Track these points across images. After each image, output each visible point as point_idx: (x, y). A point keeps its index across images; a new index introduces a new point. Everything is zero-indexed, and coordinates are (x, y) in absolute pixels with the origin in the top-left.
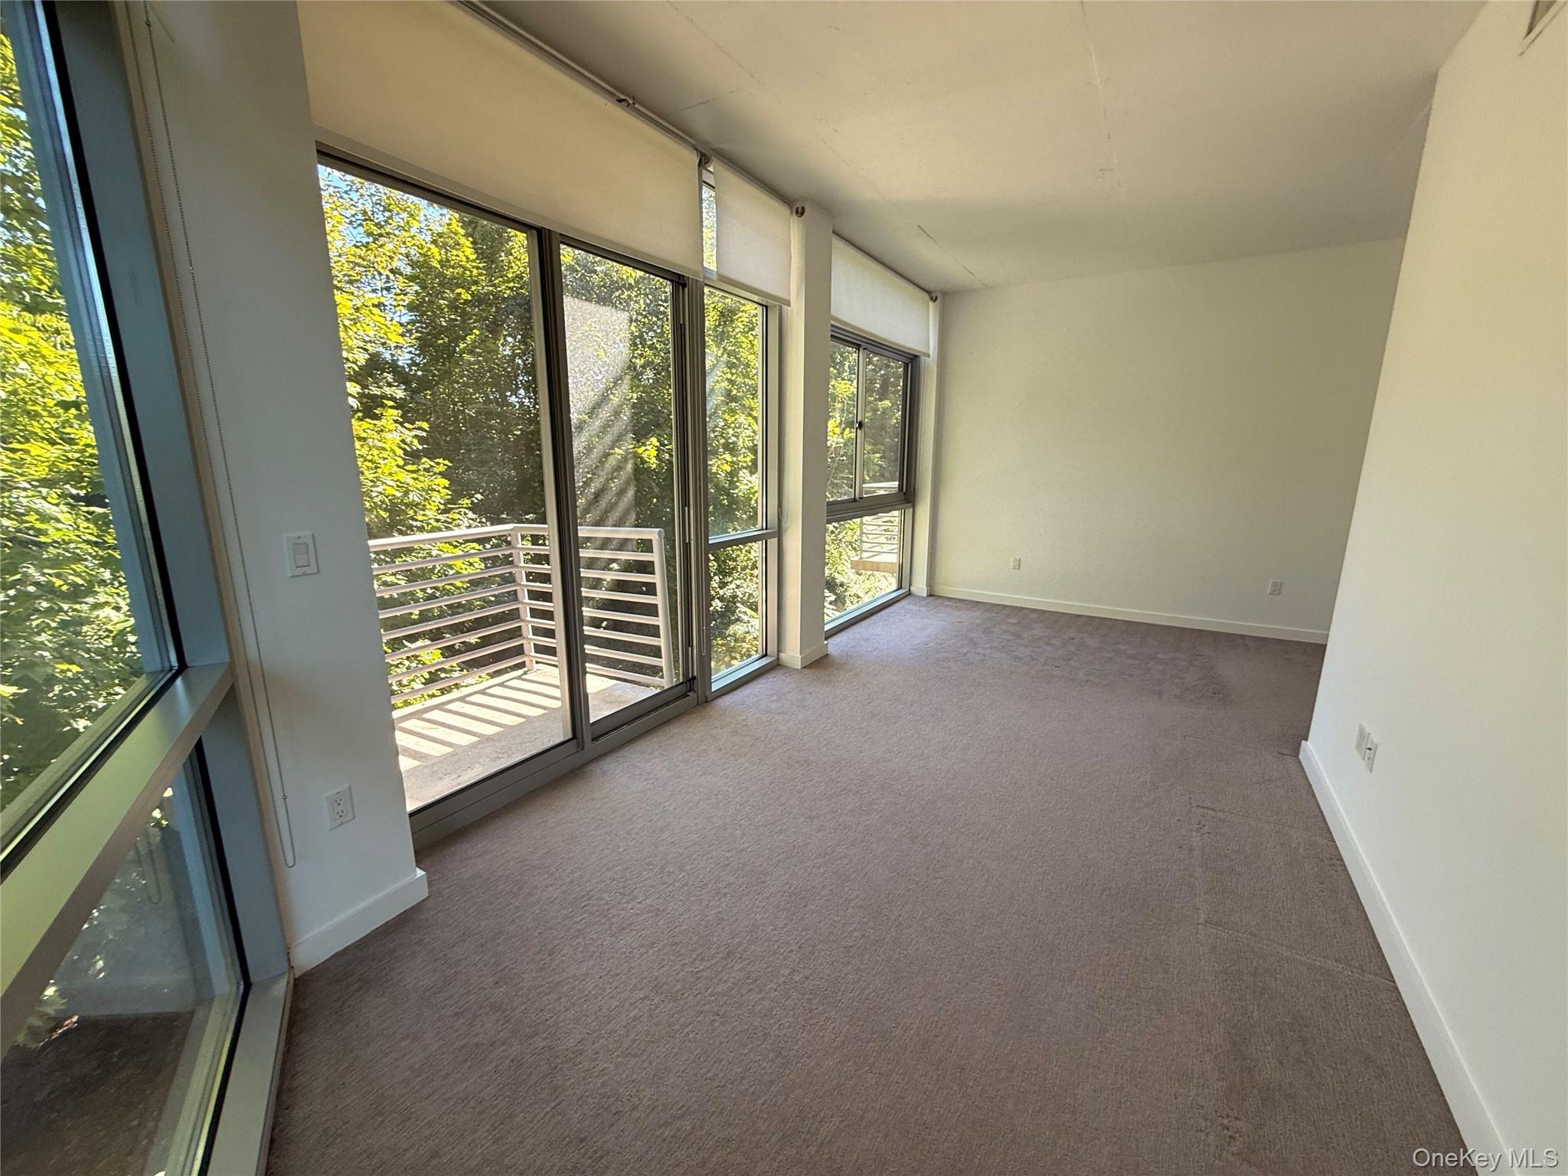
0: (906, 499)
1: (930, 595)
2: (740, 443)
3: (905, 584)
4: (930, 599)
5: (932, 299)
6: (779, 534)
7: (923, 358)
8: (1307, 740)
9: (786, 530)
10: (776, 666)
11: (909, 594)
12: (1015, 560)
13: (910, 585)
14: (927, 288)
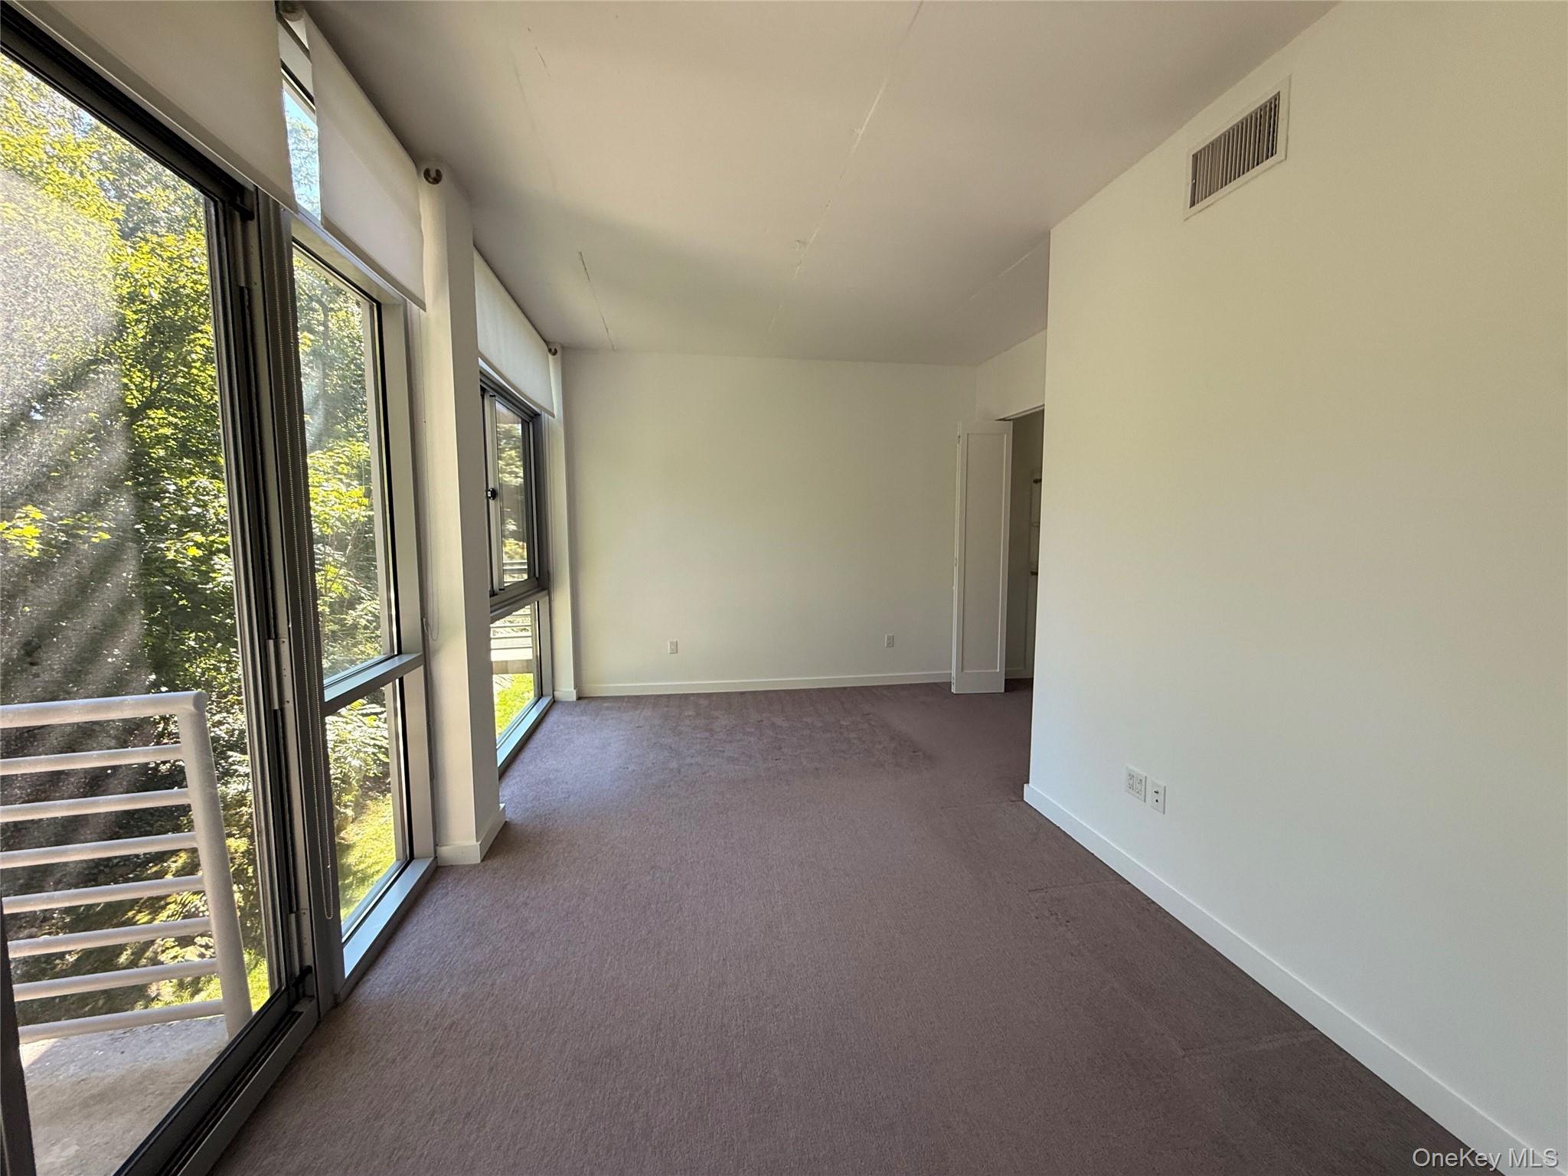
0: (539, 586)
1: (579, 698)
2: (211, 515)
3: (547, 689)
4: (580, 702)
5: (550, 350)
6: (425, 659)
7: (545, 416)
8: (1028, 783)
9: (437, 651)
10: (437, 872)
11: (554, 702)
12: (671, 643)
13: (554, 691)
14: (547, 339)
